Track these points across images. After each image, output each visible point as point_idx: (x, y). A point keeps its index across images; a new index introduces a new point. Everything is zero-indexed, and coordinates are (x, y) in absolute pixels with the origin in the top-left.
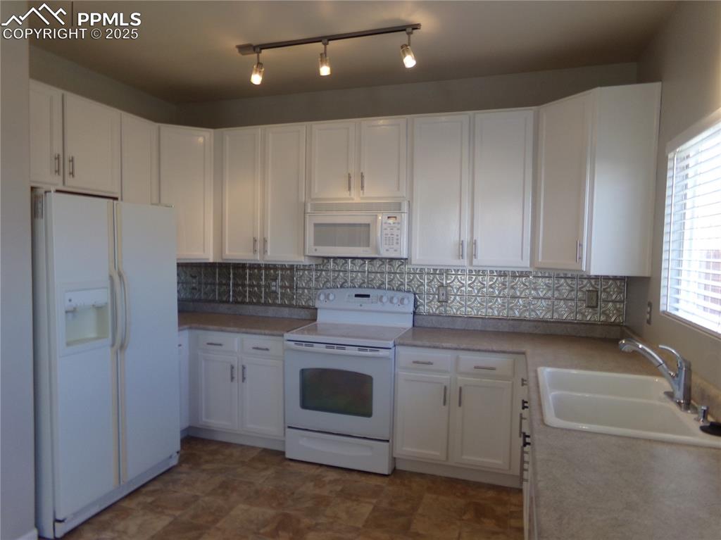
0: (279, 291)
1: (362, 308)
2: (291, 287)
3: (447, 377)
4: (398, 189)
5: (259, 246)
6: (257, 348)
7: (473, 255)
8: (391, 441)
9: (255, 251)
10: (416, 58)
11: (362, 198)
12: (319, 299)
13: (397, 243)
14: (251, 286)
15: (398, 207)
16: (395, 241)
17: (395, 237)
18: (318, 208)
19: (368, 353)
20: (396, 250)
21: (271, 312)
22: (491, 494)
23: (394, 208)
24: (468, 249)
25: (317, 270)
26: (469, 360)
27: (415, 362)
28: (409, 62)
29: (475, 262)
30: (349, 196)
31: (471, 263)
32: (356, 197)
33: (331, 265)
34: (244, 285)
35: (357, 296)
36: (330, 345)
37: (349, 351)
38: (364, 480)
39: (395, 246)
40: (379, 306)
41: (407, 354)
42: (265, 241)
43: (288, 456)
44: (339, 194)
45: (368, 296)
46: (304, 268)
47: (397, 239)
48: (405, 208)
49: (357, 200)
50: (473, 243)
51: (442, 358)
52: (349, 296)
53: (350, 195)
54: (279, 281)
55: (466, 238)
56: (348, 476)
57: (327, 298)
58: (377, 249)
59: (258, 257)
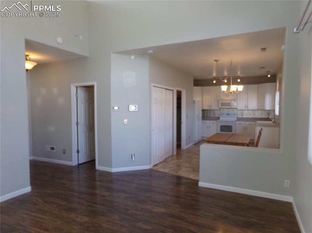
0: (212, 114)
1: (228, 117)
2: (214, 114)
3: (244, 126)
9: (209, 107)
14: (206, 114)
18: (221, 100)
20: (235, 107)
21: (206, 118)
23: (235, 100)
24: (247, 106)
25: (219, 111)
26: (248, 123)
27: (239, 124)
31: (247, 109)
32: (228, 98)
33: (222, 110)
34: (205, 114)
40: (231, 116)
41: (238, 122)
42: (211, 106)
44: (225, 98)
45: (229, 115)
46: (217, 110)
48: (236, 100)
50: (248, 106)
51: (243, 123)
52: (226, 115)
54: (212, 113)
55: (246, 105)
57: (222, 115)
58: (232, 107)
59: (210, 109)
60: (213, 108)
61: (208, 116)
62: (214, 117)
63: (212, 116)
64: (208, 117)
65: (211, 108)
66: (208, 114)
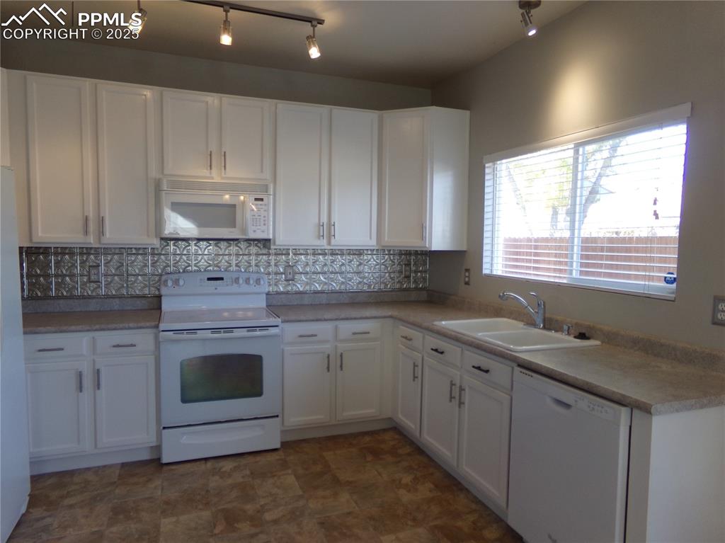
0: (107, 274)
1: (216, 291)
2: (119, 275)
3: (328, 346)
4: (262, 172)
5: (92, 227)
6: (118, 346)
7: (330, 236)
8: (280, 415)
9: (86, 233)
10: (321, 50)
11: (223, 178)
12: (166, 286)
13: (264, 224)
14: (59, 275)
15: (265, 189)
16: (262, 223)
17: (262, 217)
18: (176, 185)
19: (258, 333)
20: (263, 232)
22: (367, 439)
23: (262, 190)
24: (326, 230)
25: (153, 254)
26: (347, 328)
27: (301, 336)
28: (314, 53)
29: (333, 242)
30: (208, 175)
31: (329, 243)
32: (216, 177)
33: (172, 248)
35: (209, 279)
36: (214, 330)
37: (237, 333)
38: (262, 459)
39: (263, 228)
40: (235, 288)
41: (292, 330)
42: (101, 222)
43: (165, 460)
44: (199, 172)
45: (222, 279)
47: (264, 221)
48: (271, 190)
49: (217, 179)
50: (331, 225)
52: (201, 280)
53: (211, 173)
54: (102, 269)
56: (243, 461)
57: (176, 282)
58: (244, 231)
59: (91, 241)
60: (112, 236)
61: (78, 292)
62: (121, 297)
63: (103, 291)
64: (72, 297)
65: (101, 232)
66: (72, 276)
